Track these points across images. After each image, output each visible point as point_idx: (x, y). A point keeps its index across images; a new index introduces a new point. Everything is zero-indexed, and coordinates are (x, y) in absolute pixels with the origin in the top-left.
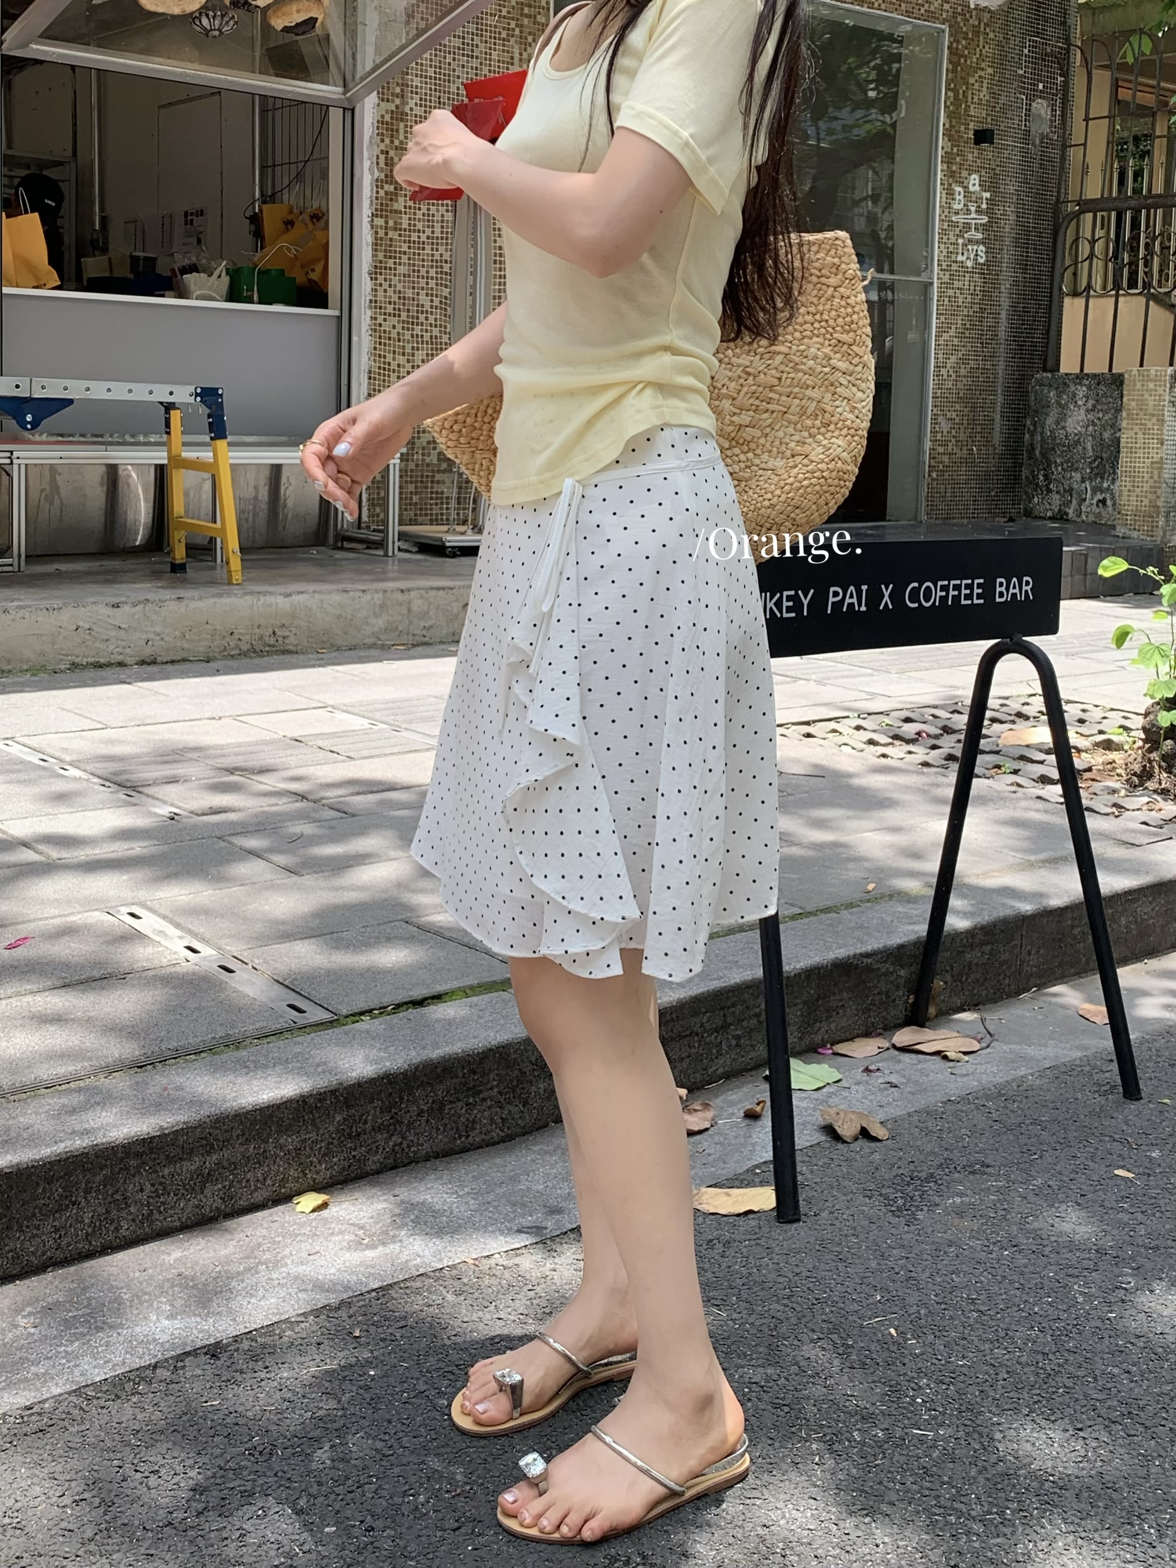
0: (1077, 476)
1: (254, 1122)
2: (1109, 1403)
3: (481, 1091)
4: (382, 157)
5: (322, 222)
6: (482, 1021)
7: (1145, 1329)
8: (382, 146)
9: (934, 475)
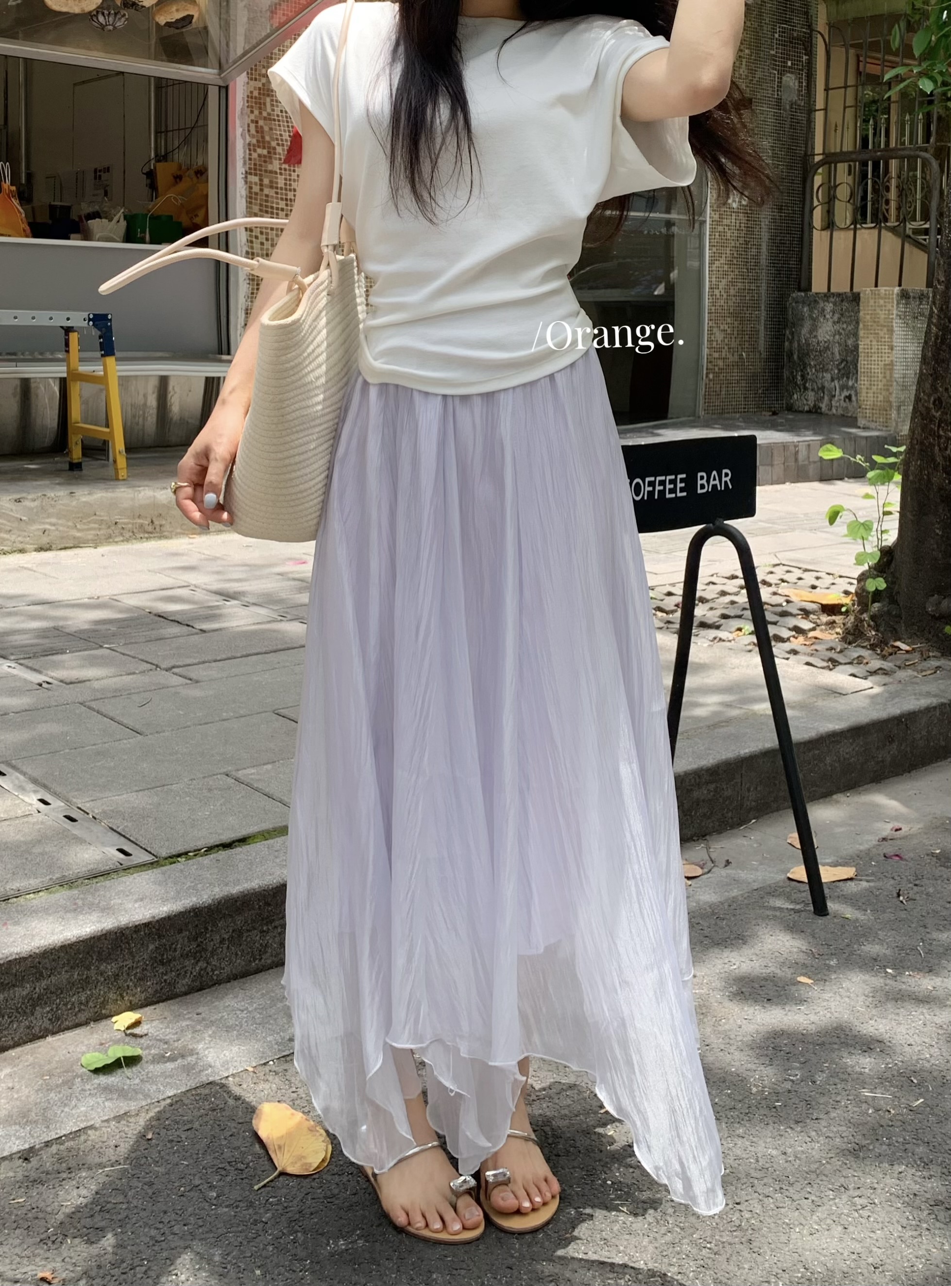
0: (828, 376)
1: (78, 952)
2: (765, 1180)
3: (274, 920)
4: (253, 126)
5: (204, 176)
6: (278, 860)
7: (804, 1115)
8: (252, 117)
9: (711, 376)
